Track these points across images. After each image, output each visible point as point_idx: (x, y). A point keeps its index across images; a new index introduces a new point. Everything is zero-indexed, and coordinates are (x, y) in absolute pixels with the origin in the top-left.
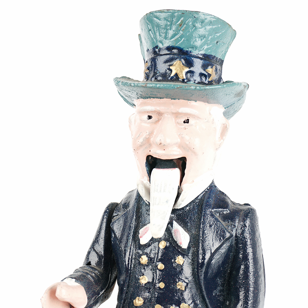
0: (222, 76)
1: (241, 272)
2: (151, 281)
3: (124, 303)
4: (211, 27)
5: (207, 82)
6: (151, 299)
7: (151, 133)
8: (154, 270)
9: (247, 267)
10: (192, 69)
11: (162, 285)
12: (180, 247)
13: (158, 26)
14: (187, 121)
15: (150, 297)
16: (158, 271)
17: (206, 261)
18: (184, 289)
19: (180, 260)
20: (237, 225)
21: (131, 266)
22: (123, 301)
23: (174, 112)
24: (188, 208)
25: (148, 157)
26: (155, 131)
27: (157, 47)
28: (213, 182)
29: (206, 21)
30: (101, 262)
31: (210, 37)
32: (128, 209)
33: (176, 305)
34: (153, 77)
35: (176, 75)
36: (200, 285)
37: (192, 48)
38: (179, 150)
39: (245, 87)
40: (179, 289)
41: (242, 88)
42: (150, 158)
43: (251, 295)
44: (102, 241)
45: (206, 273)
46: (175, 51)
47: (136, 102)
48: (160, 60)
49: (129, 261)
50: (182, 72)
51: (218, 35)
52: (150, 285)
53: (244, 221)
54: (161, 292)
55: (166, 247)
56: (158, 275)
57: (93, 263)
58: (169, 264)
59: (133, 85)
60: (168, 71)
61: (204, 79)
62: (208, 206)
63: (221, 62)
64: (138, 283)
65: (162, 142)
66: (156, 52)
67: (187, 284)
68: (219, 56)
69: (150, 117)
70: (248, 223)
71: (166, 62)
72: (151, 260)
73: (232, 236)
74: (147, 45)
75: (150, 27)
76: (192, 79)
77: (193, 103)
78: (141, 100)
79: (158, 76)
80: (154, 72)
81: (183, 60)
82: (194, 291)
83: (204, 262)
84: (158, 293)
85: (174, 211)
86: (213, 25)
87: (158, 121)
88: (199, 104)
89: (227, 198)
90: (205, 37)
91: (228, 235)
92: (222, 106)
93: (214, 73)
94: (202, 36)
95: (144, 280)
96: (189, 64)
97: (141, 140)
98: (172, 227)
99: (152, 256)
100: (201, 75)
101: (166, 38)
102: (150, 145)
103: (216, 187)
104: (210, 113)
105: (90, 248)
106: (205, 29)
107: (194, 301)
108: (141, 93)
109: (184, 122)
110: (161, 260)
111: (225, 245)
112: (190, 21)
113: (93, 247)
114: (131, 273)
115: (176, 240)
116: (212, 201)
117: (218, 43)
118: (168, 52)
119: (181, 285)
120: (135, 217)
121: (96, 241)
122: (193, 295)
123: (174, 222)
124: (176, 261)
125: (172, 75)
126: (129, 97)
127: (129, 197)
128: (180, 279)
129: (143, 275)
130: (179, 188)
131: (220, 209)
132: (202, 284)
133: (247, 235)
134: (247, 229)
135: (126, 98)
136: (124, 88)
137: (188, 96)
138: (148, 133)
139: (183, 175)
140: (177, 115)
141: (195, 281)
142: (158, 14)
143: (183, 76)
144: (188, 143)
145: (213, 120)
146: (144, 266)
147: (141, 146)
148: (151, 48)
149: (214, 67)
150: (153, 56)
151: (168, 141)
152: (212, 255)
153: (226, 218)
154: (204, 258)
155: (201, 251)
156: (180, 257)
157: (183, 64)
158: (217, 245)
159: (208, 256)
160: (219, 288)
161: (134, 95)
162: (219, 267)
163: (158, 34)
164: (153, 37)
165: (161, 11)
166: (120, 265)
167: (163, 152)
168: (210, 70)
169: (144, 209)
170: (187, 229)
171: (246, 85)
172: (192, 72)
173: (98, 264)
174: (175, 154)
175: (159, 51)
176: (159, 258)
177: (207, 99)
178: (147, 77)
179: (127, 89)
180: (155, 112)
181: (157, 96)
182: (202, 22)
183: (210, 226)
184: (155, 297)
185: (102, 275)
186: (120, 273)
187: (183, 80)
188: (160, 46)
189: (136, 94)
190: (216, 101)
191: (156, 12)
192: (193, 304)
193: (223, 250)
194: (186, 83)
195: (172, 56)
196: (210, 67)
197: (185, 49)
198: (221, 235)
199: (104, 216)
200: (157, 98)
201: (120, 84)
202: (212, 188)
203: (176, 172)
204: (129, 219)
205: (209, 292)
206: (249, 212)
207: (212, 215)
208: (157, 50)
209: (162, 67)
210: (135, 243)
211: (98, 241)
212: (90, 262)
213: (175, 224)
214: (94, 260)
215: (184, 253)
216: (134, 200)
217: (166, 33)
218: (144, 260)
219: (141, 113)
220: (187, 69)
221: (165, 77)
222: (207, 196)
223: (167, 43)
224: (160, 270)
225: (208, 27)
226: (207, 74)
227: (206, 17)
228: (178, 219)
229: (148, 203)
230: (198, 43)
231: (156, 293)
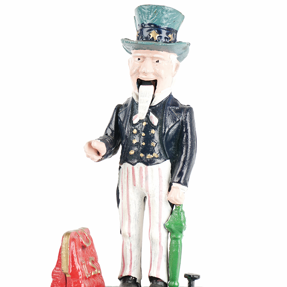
0: (177, 39)
1: (184, 139)
2: (138, 142)
3: (124, 153)
4: (171, 14)
5: (168, 42)
6: (138, 151)
7: (140, 67)
8: (140, 136)
9: (187, 136)
10: (161, 35)
11: (144, 144)
12: (153, 125)
13: (144, 13)
14: (158, 62)
15: (138, 150)
16: (142, 137)
17: (166, 132)
18: (155, 146)
19: (153, 131)
20: (182, 115)
21: (128, 134)
22: (124, 152)
23: (151, 56)
24: (158, 106)
25: (138, 79)
26: (142, 66)
27: (143, 23)
28: (171, 94)
29: (168, 11)
30: (113, 134)
31: (170, 19)
32: (127, 107)
33: (151, 154)
34: (141, 39)
35: (153, 38)
36: (163, 145)
37: (161, 24)
38: (153, 76)
39: (188, 44)
40: (152, 146)
41: (186, 45)
42: (139, 80)
43: (189, 150)
44: (113, 123)
45: (166, 138)
46: (152, 26)
47: (132, 51)
48: (145, 30)
49: (127, 132)
50: (156, 36)
51: (175, 18)
52: (138, 144)
53: (186, 113)
54: (143, 147)
55: (146, 125)
56: (142, 139)
57: (109, 134)
58: (147, 133)
59: (131, 42)
60: (148, 36)
61: (167, 40)
62: (168, 105)
63: (176, 32)
64: (132, 143)
65: (145, 71)
66: (143, 26)
67: (157, 144)
68: (175, 29)
69: (139, 59)
70: (188, 114)
71: (148, 31)
72: (138, 131)
73: (179, 120)
74: (138, 22)
75: (140, 13)
76: (161, 40)
77: (161, 52)
78: (135, 50)
79: (143, 38)
80: (142, 36)
81: (156, 30)
82: (160, 147)
83: (165, 132)
84: (142, 148)
85: (150, 107)
86: (172, 13)
87: (143, 61)
88: (164, 53)
89: (178, 102)
90: (168, 19)
91: (178, 120)
92: (176, 54)
93: (172, 37)
94: (166, 18)
95: (135, 142)
96: (159, 32)
97: (134, 71)
98: (149, 115)
99: (139, 129)
100: (165, 38)
101: (148, 19)
102: (139, 73)
103: (172, 96)
104: (170, 58)
105: (108, 127)
106: (168, 15)
107: (160, 152)
108: (135, 47)
109: (156, 62)
110: (143, 131)
111: (176, 125)
112: (160, 11)
113: (109, 126)
114: (128, 138)
115: (151, 121)
116: (170, 103)
117: (175, 22)
118: (149, 26)
119: (153, 144)
120: (130, 110)
121: (110, 123)
122: (159, 149)
123: (150, 112)
124: (151, 132)
125: (151, 38)
126: (129, 49)
127: (128, 101)
128: (153, 141)
129: (135, 139)
130: (153, 96)
131: (174, 107)
132: (164, 144)
133: (188, 120)
134: (187, 117)
135: (127, 49)
136: (126, 44)
137: (158, 49)
138: (138, 67)
139: (155, 89)
140: (153, 58)
141: (160, 142)
142: (144, 7)
143: (156, 38)
144: (158, 72)
145: (171, 61)
146: (135, 134)
147: (134, 74)
148: (140, 24)
149: (172, 34)
150: (141, 28)
151: (148, 71)
152: (170, 129)
153: (177, 111)
154: (165, 131)
155: (164, 127)
156: (153, 130)
157: (156, 32)
158: (172, 124)
159: (167, 130)
160: (173, 147)
161: (131, 48)
162: (173, 136)
163: (144, 17)
164: (141, 18)
165: (145, 5)
166: (123, 135)
167: (145, 77)
168: (170, 36)
169: (135, 106)
170: (157, 116)
171: (188, 43)
172: (161, 37)
173: (112, 134)
174: (152, 78)
175: (144, 26)
176: (143, 130)
177: (168, 50)
178: (138, 39)
179: (128, 45)
180: (142, 56)
181: (143, 48)
182: (166, 11)
183: (169, 115)
184: (140, 150)
185: (113, 140)
186: (122, 139)
187: (156, 40)
188: (145, 23)
189: (132, 47)
190: (173, 52)
191: (143, 5)
192: (159, 154)
193: (175, 127)
194: (157, 42)
195: (151, 28)
196: (170, 34)
197: (158, 25)
198: (174, 120)
199: (114, 111)
200: (143, 49)
201: (124, 42)
202: (170, 96)
203: (152, 87)
204: (128, 111)
205: (168, 148)
206: (189, 109)
207: (170, 110)
208: (143, 25)
209: (146, 34)
210: (131, 123)
211: (111, 123)
212: (107, 134)
213: (151, 113)
214: (109, 132)
215: (155, 128)
216: (130, 102)
217: (148, 17)
218: (135, 131)
219: (135, 57)
220: (158, 35)
221: (147, 39)
222: (168, 100)
223: (148, 22)
224: (143, 136)
225: (169, 14)
226: (168, 38)
227: (168, 8)
228: (153, 111)
229: (137, 103)
230: (164, 22)
231: (141, 148)
